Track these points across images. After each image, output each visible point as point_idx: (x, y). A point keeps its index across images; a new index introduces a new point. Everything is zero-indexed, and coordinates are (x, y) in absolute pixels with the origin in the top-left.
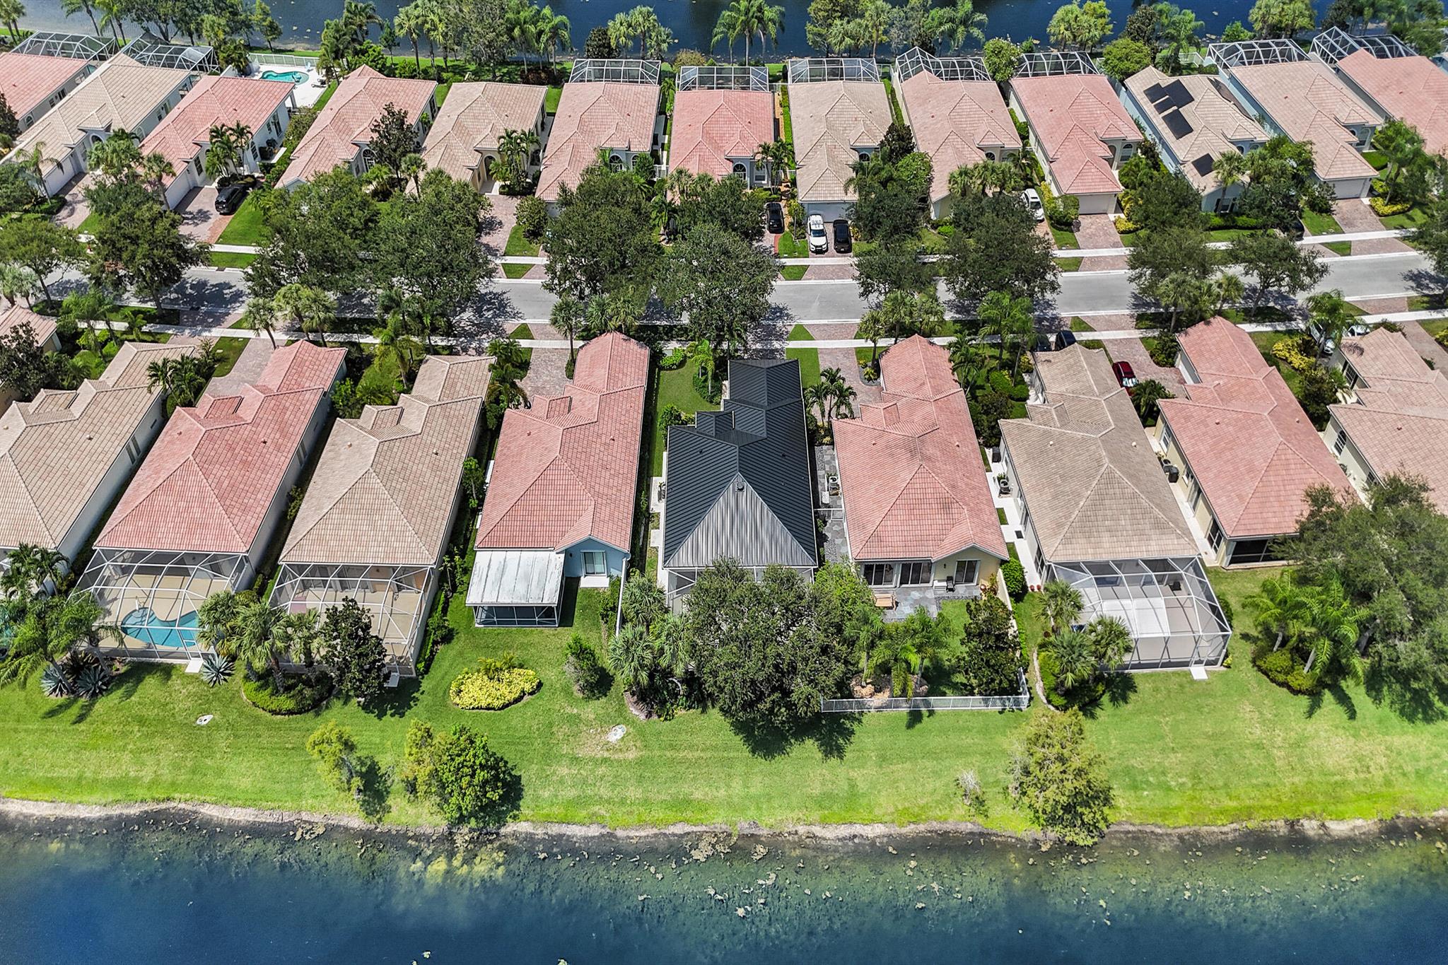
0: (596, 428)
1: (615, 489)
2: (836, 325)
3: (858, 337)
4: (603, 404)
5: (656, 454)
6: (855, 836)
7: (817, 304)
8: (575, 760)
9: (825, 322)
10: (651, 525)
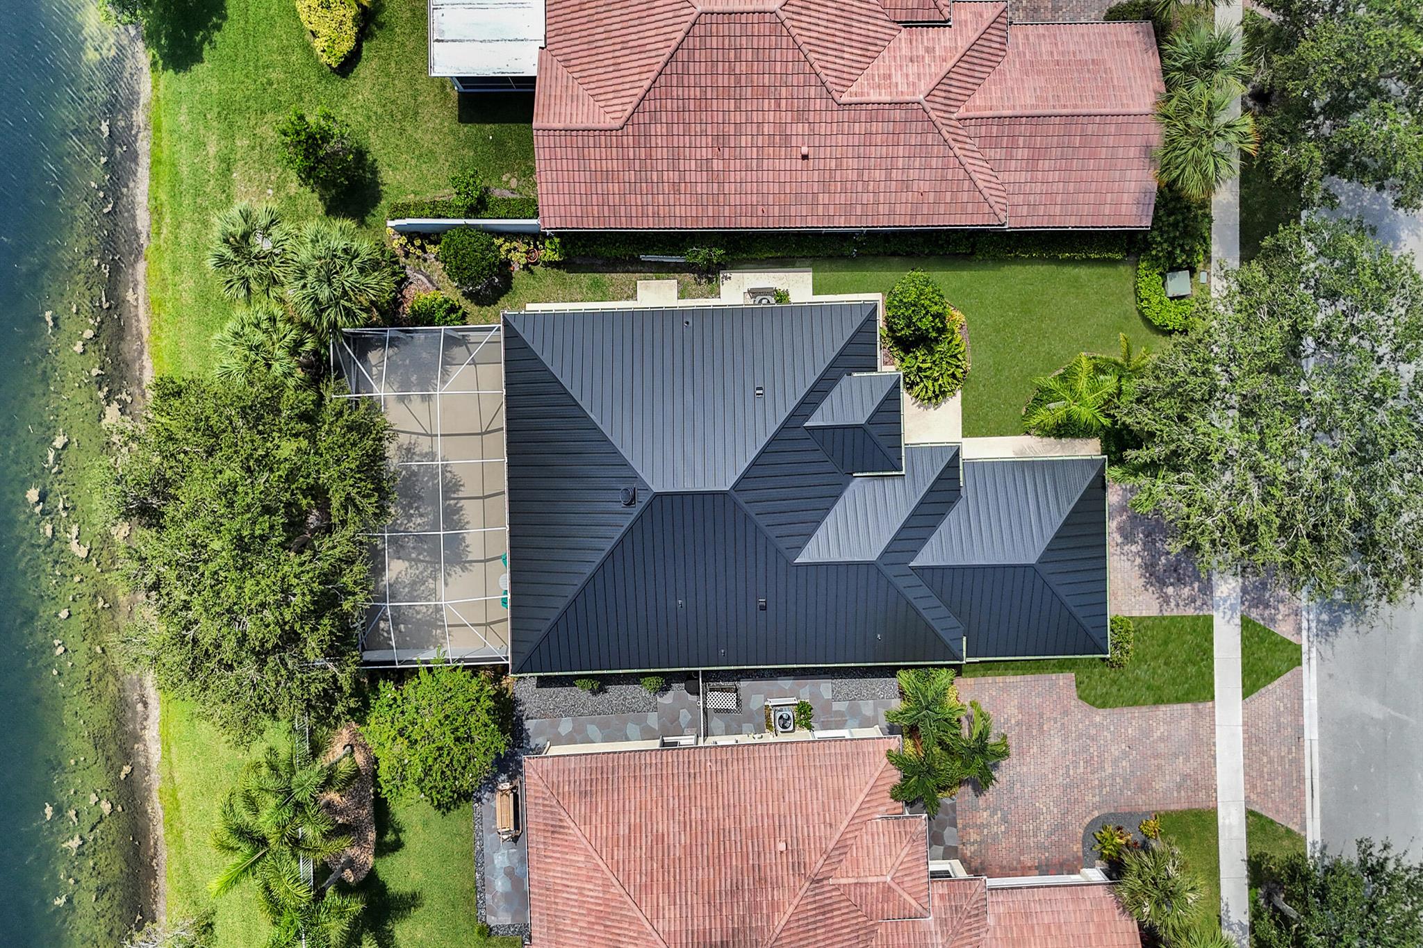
0: (819, 104)
1: (675, 176)
2: (1298, 763)
3: (1257, 824)
4: (898, 114)
5: (871, 275)
6: (145, 704)
7: (1374, 709)
8: (227, 165)
9: (1312, 732)
10: (689, 277)
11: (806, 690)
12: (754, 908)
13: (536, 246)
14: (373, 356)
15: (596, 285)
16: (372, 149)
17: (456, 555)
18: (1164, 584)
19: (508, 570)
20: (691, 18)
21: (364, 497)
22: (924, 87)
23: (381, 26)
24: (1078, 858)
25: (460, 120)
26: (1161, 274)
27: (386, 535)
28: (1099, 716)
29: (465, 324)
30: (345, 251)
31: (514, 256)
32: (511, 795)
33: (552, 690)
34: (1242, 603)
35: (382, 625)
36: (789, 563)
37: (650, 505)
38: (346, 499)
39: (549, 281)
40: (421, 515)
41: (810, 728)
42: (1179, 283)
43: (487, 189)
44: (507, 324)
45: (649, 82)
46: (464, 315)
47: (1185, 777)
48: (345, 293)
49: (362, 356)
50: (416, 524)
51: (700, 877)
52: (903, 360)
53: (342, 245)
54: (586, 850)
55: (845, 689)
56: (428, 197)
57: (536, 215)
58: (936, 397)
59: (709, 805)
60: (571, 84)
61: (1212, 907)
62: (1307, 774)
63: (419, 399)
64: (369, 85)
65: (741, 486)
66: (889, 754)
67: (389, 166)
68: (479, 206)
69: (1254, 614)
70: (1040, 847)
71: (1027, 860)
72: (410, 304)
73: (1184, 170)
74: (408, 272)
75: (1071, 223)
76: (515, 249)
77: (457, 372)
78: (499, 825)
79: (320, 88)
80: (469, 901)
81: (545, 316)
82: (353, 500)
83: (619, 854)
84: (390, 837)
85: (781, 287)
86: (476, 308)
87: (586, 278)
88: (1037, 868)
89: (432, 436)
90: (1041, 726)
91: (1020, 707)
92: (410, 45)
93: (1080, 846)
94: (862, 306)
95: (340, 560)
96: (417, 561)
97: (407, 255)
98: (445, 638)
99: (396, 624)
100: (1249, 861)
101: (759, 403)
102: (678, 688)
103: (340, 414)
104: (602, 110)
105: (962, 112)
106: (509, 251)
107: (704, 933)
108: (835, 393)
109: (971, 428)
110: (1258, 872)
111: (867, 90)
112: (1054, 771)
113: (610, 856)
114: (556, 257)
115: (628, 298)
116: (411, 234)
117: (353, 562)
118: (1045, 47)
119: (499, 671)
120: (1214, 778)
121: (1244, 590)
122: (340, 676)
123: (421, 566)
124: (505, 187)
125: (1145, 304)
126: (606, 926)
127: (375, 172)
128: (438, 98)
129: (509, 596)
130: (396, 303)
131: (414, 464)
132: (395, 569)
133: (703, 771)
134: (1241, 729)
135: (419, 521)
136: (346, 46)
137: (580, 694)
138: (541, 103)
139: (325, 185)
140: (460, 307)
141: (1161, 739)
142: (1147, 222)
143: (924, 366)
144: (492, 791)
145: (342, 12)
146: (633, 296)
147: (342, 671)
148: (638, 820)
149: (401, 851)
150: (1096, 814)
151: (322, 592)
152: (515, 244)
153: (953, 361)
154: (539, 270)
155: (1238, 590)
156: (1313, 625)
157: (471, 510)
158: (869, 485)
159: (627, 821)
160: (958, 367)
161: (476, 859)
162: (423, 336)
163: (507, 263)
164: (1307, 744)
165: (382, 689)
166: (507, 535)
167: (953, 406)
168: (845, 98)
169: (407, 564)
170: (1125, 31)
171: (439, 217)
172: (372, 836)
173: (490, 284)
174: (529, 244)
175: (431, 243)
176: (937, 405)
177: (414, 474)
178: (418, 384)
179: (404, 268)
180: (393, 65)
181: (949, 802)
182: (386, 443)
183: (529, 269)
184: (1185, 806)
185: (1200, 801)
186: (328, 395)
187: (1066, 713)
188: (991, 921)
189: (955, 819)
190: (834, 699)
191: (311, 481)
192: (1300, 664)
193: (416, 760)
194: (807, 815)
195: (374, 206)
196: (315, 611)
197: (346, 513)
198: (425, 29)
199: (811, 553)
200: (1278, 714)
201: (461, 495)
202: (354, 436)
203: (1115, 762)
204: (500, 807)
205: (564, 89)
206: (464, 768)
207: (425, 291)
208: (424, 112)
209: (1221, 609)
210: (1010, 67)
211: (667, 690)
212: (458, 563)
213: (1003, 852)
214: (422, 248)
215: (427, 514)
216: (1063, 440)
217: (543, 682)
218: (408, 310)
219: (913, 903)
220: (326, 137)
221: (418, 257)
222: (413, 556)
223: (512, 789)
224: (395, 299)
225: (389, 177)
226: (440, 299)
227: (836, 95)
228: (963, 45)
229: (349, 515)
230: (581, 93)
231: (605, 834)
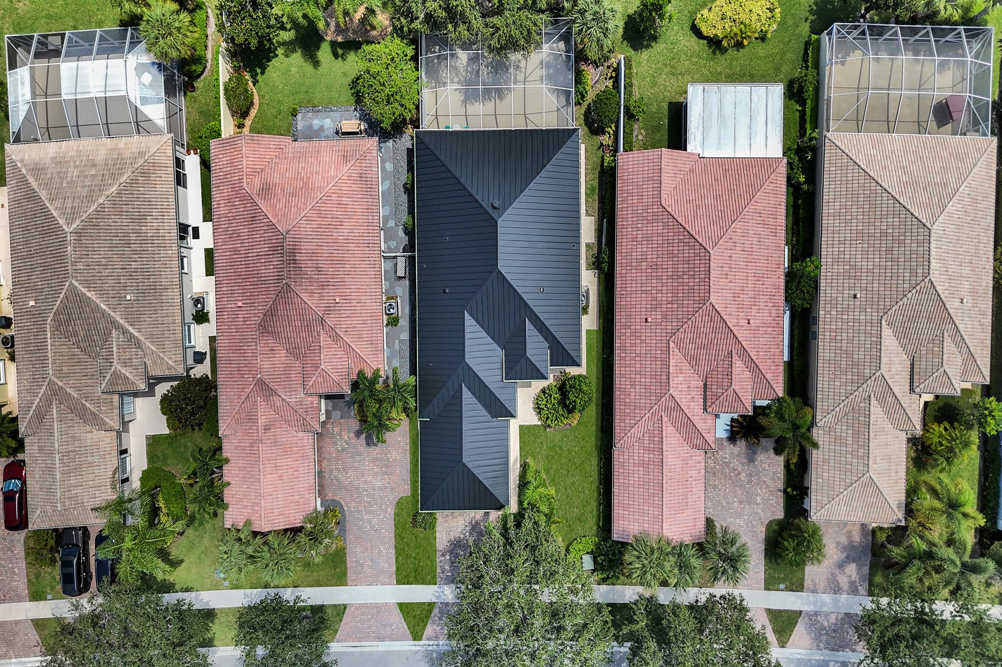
0: (669, 327)
1: (639, 238)
2: (367, 637)
3: (340, 611)
4: (664, 377)
11: (404, 323)
12: (311, 281)
13: (611, 150)
14: (562, 45)
15: (593, 190)
16: (657, 45)
17: (470, 96)
18: (451, 553)
19: (463, 129)
20: (707, 248)
21: (498, 39)
22: (675, 394)
23: (714, 52)
24: (325, 497)
25: (670, 103)
26: (592, 551)
27: (480, 52)
28: (391, 511)
29: (575, 105)
30: (607, 29)
31: (606, 137)
32: (358, 130)
33: (406, 158)
34: (441, 603)
35: (437, 47)
36: (464, 307)
37: (493, 219)
38: (497, 28)
39: (595, 159)
40: (488, 74)
41: (387, 325)
42: (588, 563)
43: (638, 120)
44: (575, 130)
45: (681, 222)
46: (580, 104)
47: (362, 566)
48: (589, 28)
49: (562, 38)
50: (484, 71)
51: (324, 248)
52: (556, 386)
53: (609, 27)
54: (337, 176)
55: (405, 348)
56: (635, 81)
57: (625, 150)
58: (538, 408)
59: (356, 255)
60: (682, 173)
61: (302, 582)
62: (363, 644)
63: (541, 74)
64: (687, 45)
65: (500, 276)
66: (378, 370)
67: (650, 57)
68: (630, 116)
69: (436, 611)
70: (331, 471)
71: (325, 464)
72: (586, 69)
73: (636, 550)
74: (601, 68)
75: (615, 490)
76: (610, 137)
77: (553, 98)
78: (344, 122)
79: (686, 13)
80: (308, 102)
81: (578, 155)
82: (496, 32)
83: (334, 197)
84: (340, 51)
85: (590, 310)
86: (583, 112)
87: (596, 184)
88: (321, 470)
89: (524, 82)
90: (386, 473)
91: (395, 460)
92: (705, 72)
93: (331, 498)
94: (580, 357)
95: (470, 22)
96: (467, 70)
97: (608, 67)
98: (431, 89)
99: (438, 57)
100: (323, 606)
101: (536, 290)
102: (405, 240)
103: (535, 25)
104: (669, 192)
105: (665, 419)
106: (609, 134)
107: (300, 249)
108: (541, 338)
109: (525, 431)
110: (318, 610)
111: (676, 359)
112: (366, 481)
113: (334, 191)
114: (606, 164)
115: (587, 210)
116: (617, 70)
117: (468, 30)
118: (694, 473)
119: (416, 123)
120: (362, 584)
121: (447, 604)
122: (418, 22)
123: (464, 73)
124: (639, 132)
125: (579, 540)
126: (302, 188)
127: (647, 47)
128: (680, 89)
129: (451, 130)
130: (586, 59)
131: (511, 70)
132: (463, 56)
133: (370, 252)
134: (383, 601)
135: (485, 72)
136: (705, 30)
137: (404, 177)
138: (674, 154)
139: (640, 14)
140: (584, 101)
141: (380, 551)
142: (615, 537)
143: (552, 399)
144: (360, 119)
145: (720, 28)
146: (588, 214)
147: (420, 23)
148: (349, 210)
149: (333, 58)
150: (346, 509)
151: (456, 12)
152: (612, 137)
153: (554, 419)
154: (600, 153)
155: (448, 601)
156: (431, 648)
157: (489, 106)
158: (498, 359)
159: (349, 203)
160: (552, 421)
161: (328, 107)
162: (570, 77)
163: (604, 133)
164: (376, 643)
165: (411, 48)
166: (479, 129)
167: (534, 420)
168: (671, 344)
169: (465, 64)
170: (701, 525)
171: (625, 88)
172: (340, 39)
173: (594, 121)
174: (612, 146)
175: (614, 83)
176: (534, 409)
177: (507, 69)
178: (548, 74)
179: (602, 65)
180: (696, 60)
181: (352, 414)
182: (522, 53)
183: (601, 146)
184: (348, 566)
185: (351, 576)
186: (543, 16)
187: (392, 489)
188: (301, 434)
189: (344, 418)
190: (400, 341)
191: (506, 6)
192: (414, 640)
193: (379, 68)
194: (350, 317)
195: (631, 46)
196: (448, 7)
197: (491, 27)
198: (712, 81)
199: (469, 322)
200: (391, 625)
201: (497, 100)
202: (525, 33)
203: (370, 521)
204: (352, 124)
205: (680, 169)
206: (374, 100)
207: (592, 78)
208: (673, 79)
209: (439, 590)
210: (686, 450)
211: (405, 233)
212: (465, 98)
213: (330, 449)
214: (611, 77)
215: (488, 78)
216: (517, 489)
217: (410, 152)
218: (583, 67)
219: (311, 383)
220: (661, 16)
221: (607, 75)
222: (469, 69)
223: (361, 131)
224: (587, 59)
225: (644, 56)
226: (588, 88)
227: (672, 339)
228: (695, 420)
229: (491, 29)
230: (677, 179)
231: (343, 188)
